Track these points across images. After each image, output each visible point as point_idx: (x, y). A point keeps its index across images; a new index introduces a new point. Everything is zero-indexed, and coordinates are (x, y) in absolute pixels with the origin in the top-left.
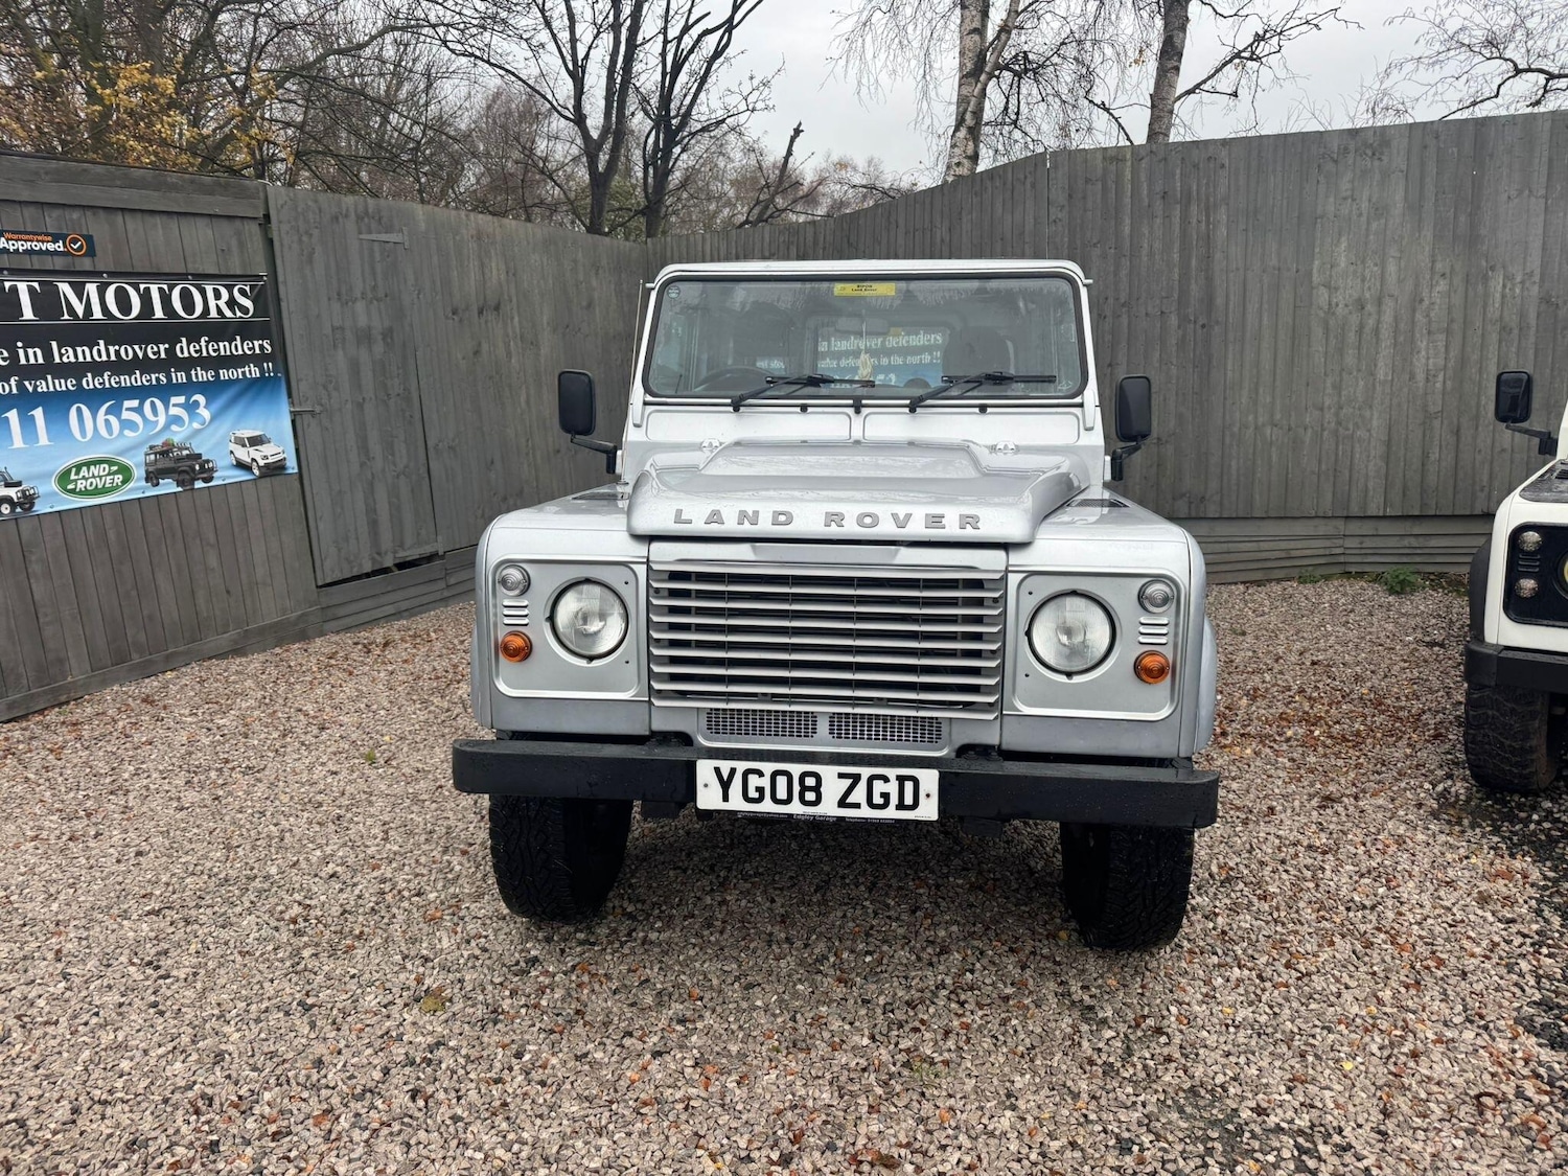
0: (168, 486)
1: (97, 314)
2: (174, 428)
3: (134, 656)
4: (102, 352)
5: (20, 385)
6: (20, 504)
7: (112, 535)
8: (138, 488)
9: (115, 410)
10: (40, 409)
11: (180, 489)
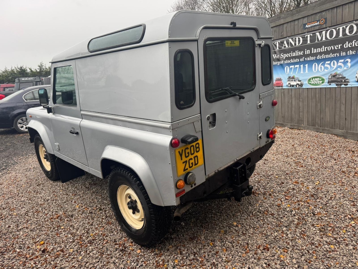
0: (333, 85)
1: (324, 39)
2: (339, 69)
3: (317, 126)
4: (323, 49)
5: (304, 59)
6: (300, 85)
7: (317, 96)
8: (325, 85)
9: (323, 64)
10: (307, 64)
11: (337, 86)
